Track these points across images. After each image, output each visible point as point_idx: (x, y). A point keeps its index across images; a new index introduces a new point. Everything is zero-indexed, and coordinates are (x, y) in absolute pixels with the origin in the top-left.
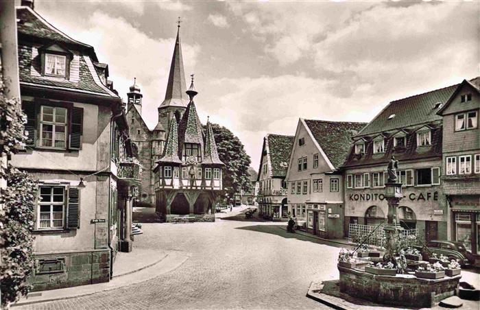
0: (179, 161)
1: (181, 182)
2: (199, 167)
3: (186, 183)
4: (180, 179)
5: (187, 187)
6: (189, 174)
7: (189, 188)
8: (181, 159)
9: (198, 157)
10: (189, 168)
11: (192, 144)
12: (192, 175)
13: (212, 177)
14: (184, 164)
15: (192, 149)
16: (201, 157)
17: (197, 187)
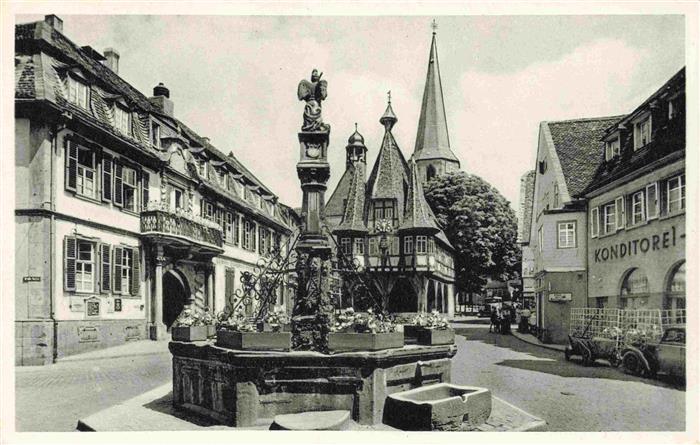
0: (362, 228)
1: (367, 261)
2: (395, 235)
3: (374, 262)
4: (366, 257)
5: (376, 268)
6: (380, 248)
7: (380, 270)
8: (366, 225)
9: (394, 219)
10: (379, 238)
11: (383, 200)
12: (384, 250)
13: (414, 250)
14: (371, 232)
15: (384, 208)
16: (397, 219)
17: (391, 268)
